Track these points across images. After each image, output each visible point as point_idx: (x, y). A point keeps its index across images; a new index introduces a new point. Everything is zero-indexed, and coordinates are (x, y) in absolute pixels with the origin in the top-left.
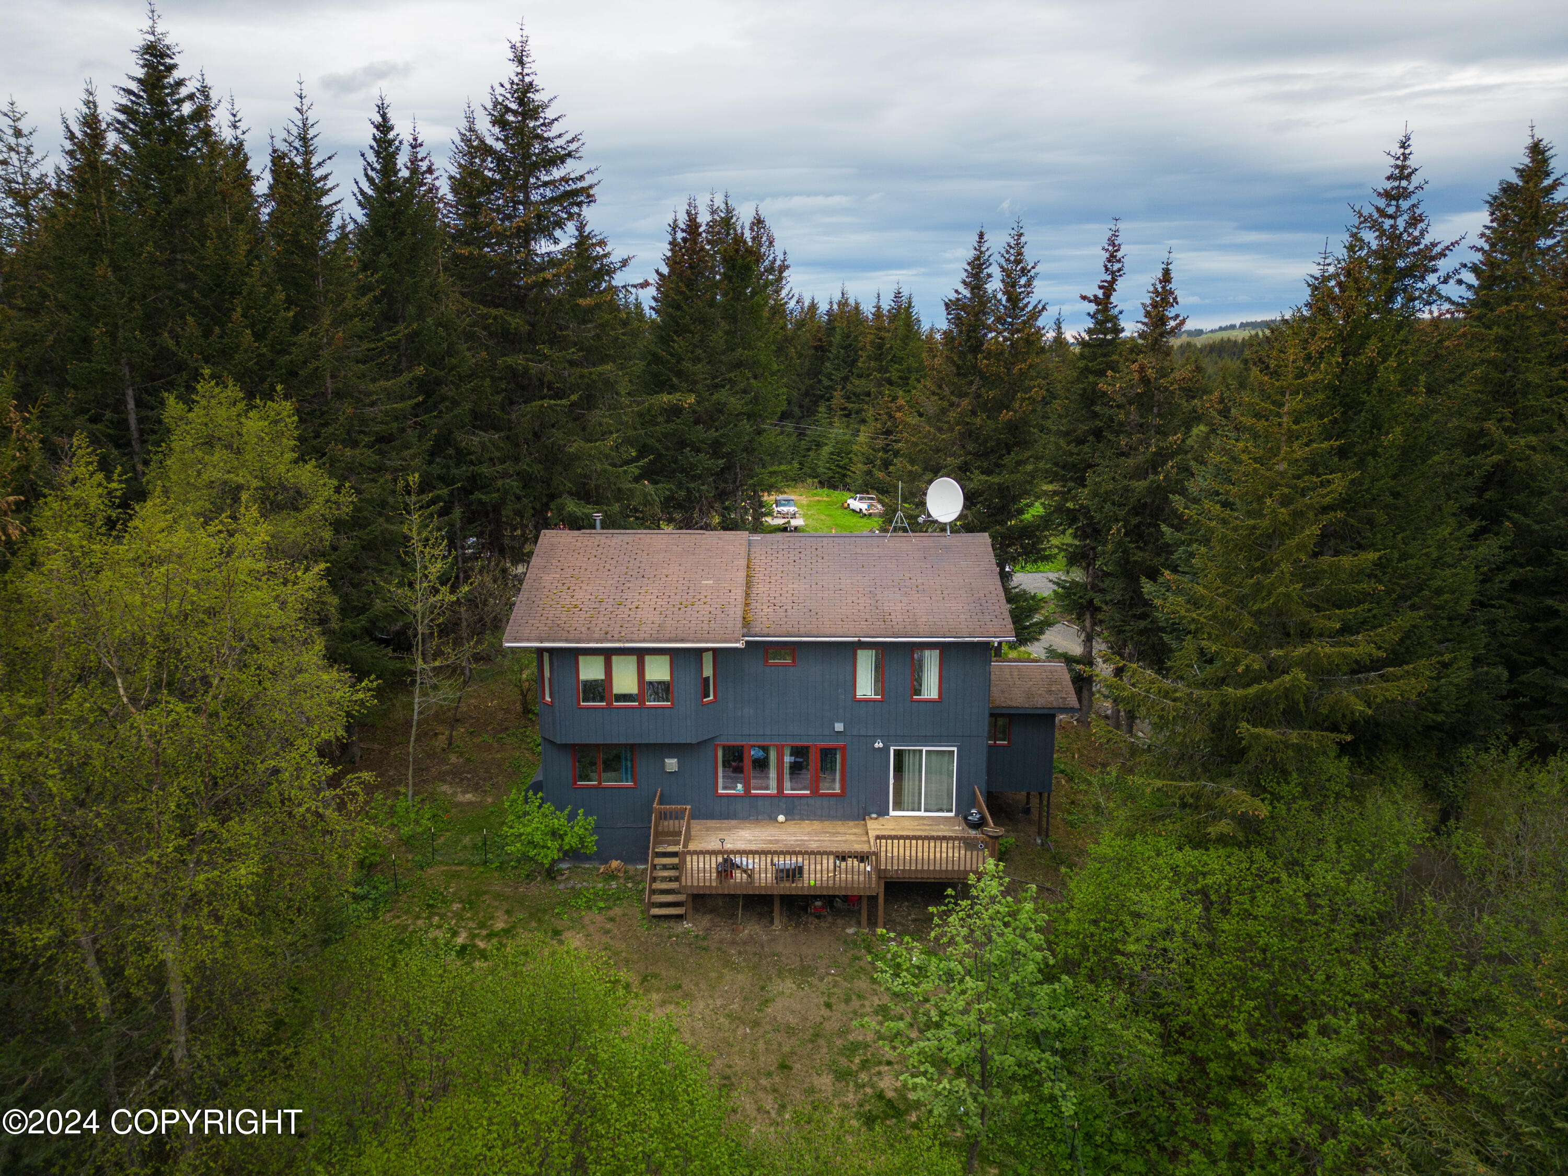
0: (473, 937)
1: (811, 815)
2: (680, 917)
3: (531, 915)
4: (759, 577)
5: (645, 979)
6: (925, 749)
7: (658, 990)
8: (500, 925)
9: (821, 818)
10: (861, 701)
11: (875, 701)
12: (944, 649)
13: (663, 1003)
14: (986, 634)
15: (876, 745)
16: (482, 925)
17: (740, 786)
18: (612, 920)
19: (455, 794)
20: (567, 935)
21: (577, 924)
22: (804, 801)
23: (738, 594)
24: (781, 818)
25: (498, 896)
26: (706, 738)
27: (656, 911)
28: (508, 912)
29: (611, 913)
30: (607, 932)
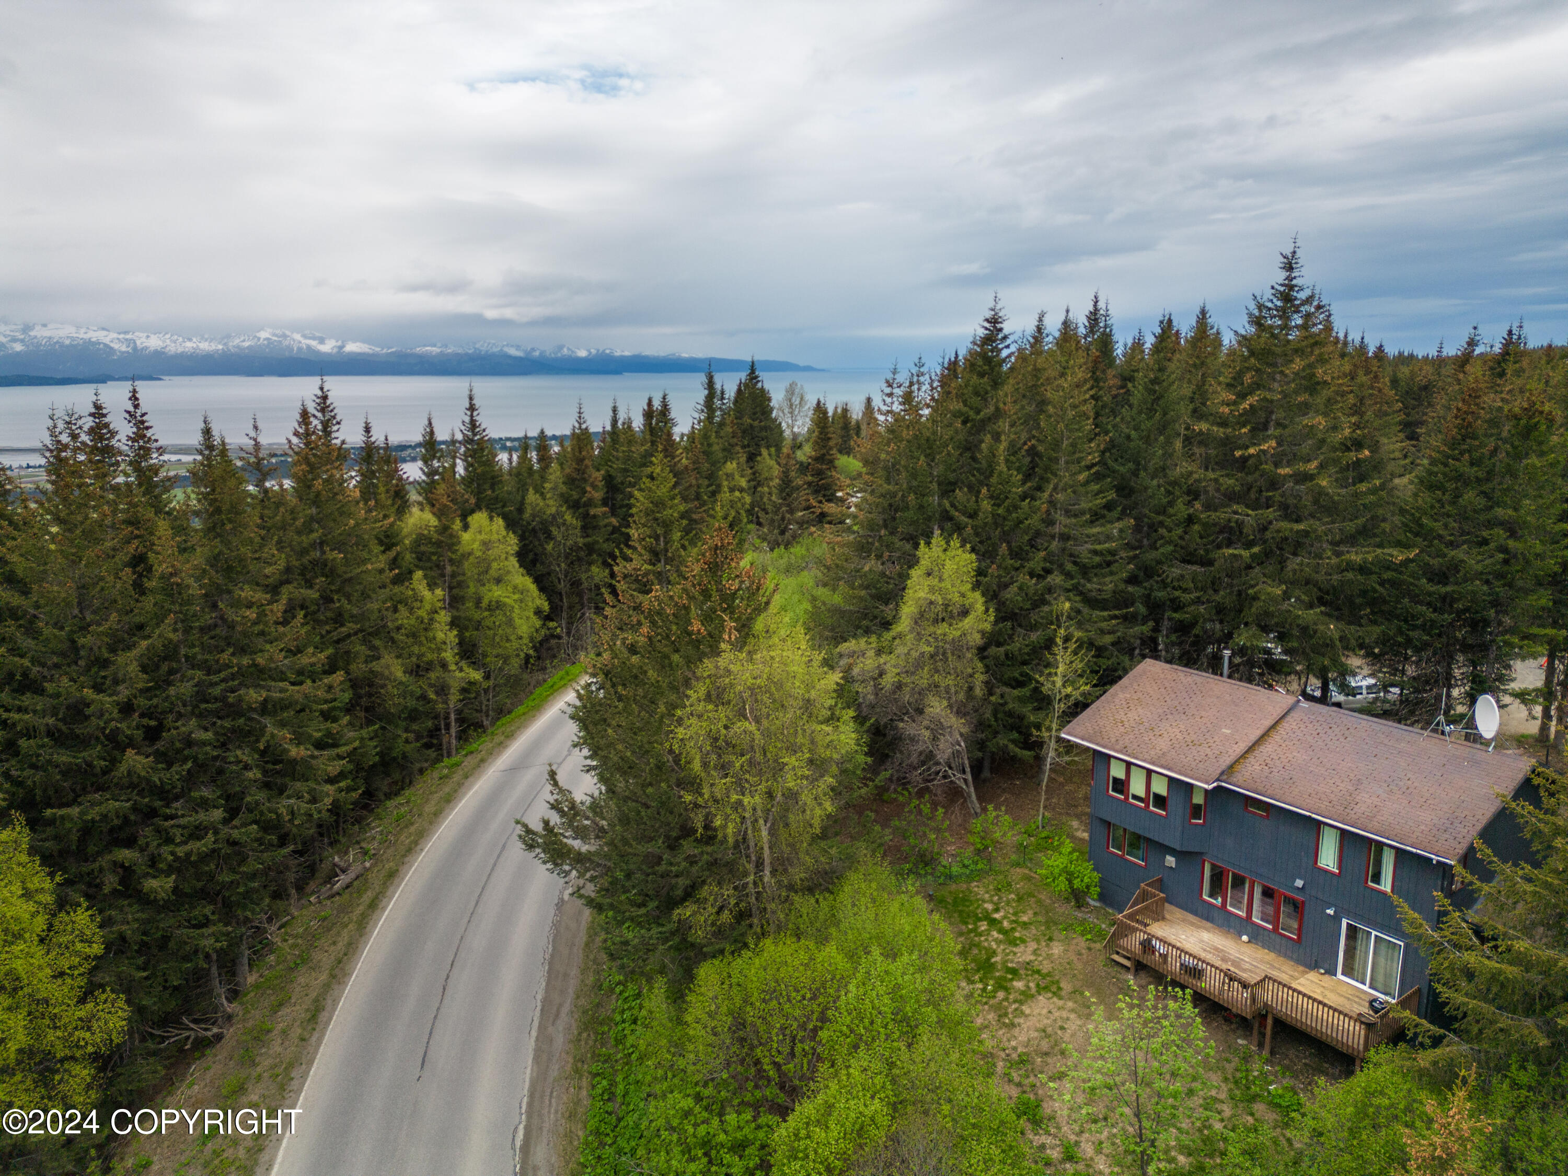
0: (1005, 917)
1: (1268, 946)
2: (1128, 969)
3: (1047, 922)
4: (1276, 737)
5: (1074, 992)
6: (1374, 933)
7: (1076, 1002)
8: (1025, 918)
9: (1279, 952)
10: (1320, 869)
11: (1333, 873)
12: (1399, 853)
13: (1072, 1011)
14: (1428, 849)
15: (1328, 911)
16: (1015, 914)
17: (1220, 899)
18: (1089, 949)
19: (1077, 830)
20: (1055, 943)
21: (1067, 941)
22: (1266, 933)
23: (1242, 747)
24: (1245, 938)
25: (1039, 902)
26: (1196, 850)
27: (1116, 957)
28: (1035, 914)
29: (1093, 945)
30: (1080, 954)
